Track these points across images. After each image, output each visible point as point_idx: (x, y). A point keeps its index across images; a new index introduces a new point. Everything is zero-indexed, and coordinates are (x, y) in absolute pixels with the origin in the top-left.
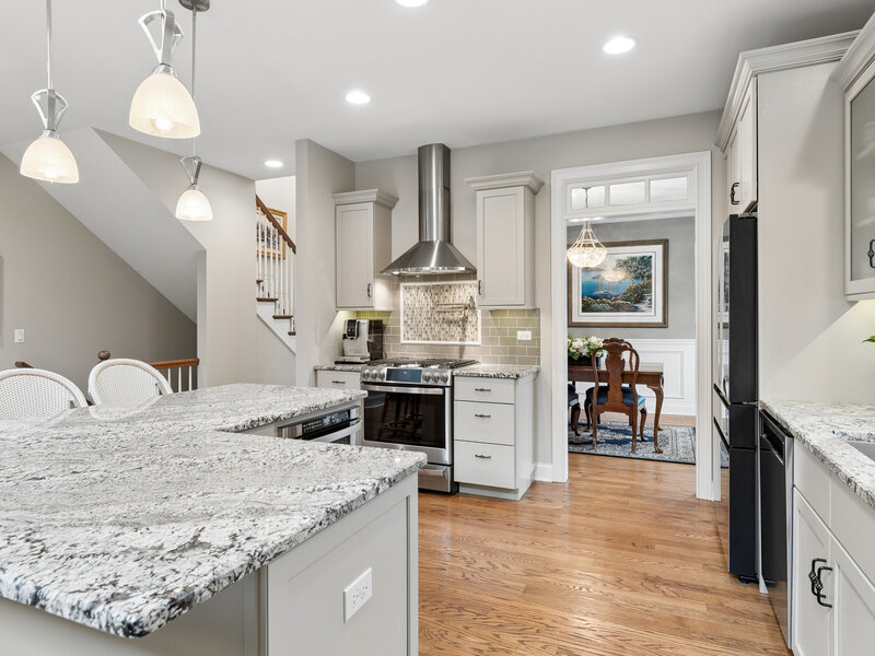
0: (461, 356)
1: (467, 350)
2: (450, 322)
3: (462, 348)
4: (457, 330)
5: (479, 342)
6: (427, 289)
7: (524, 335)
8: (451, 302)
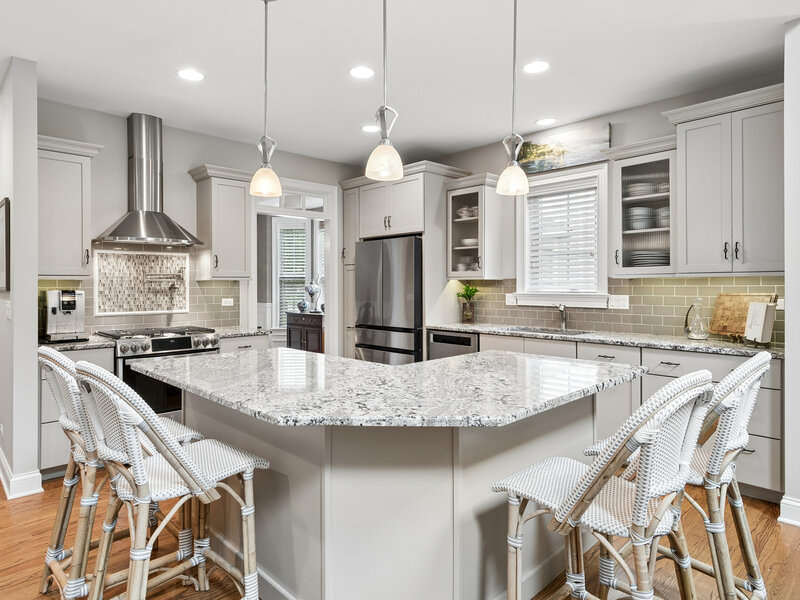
0: (168, 325)
1: (175, 317)
2: (156, 292)
3: (170, 317)
4: (163, 300)
5: (187, 310)
6: (129, 258)
7: (228, 302)
8: (158, 272)
